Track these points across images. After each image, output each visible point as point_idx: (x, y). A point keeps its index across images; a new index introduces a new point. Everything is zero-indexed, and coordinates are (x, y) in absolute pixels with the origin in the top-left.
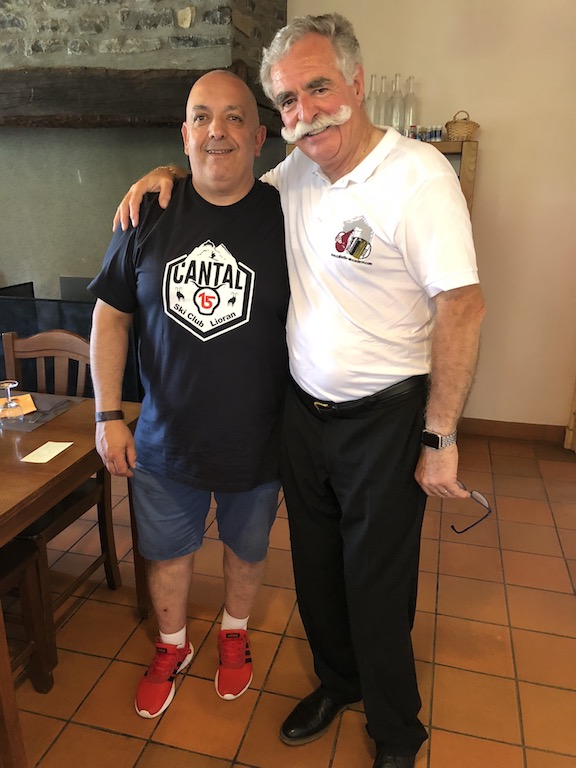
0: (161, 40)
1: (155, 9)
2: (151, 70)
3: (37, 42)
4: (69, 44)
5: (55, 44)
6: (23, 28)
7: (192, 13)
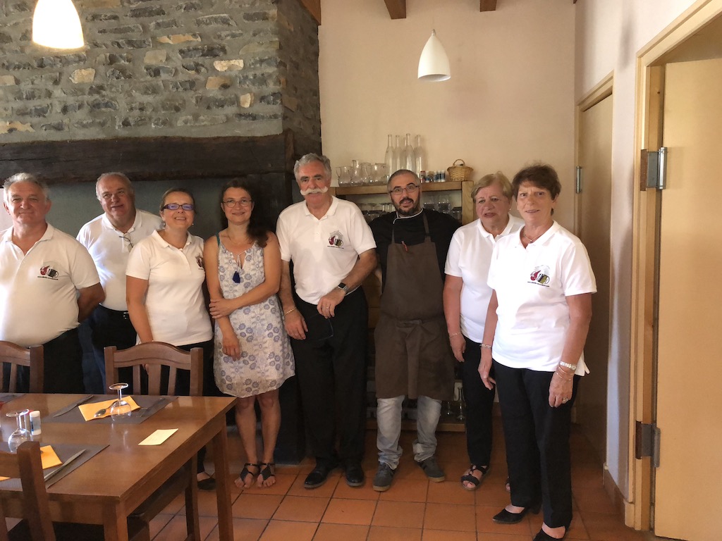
0: (227, 116)
1: (222, 95)
2: (218, 138)
3: (126, 119)
4: (153, 120)
5: (141, 120)
6: (115, 109)
7: (251, 97)
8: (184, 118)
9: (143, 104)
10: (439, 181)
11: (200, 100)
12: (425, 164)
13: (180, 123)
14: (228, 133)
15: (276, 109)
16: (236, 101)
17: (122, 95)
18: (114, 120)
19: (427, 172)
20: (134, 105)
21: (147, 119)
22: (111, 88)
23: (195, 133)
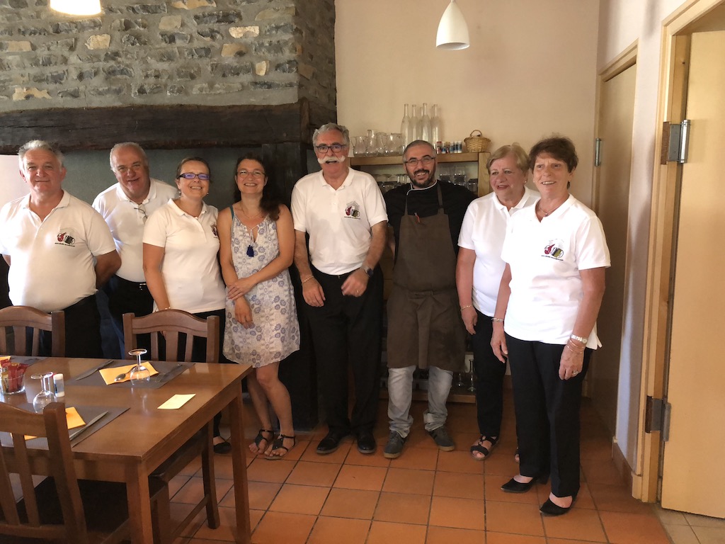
0: (242, 84)
1: (238, 62)
2: (234, 106)
3: (142, 86)
4: (168, 88)
5: (157, 87)
6: (131, 76)
7: (267, 65)
8: (199, 86)
9: (158, 71)
11: (215, 67)
12: (441, 135)
13: (195, 91)
14: (244, 102)
15: (292, 77)
16: (251, 69)
17: (137, 62)
18: (129, 87)
19: (443, 143)
20: (149, 72)
21: (163, 87)
22: (126, 55)
23: (210, 101)
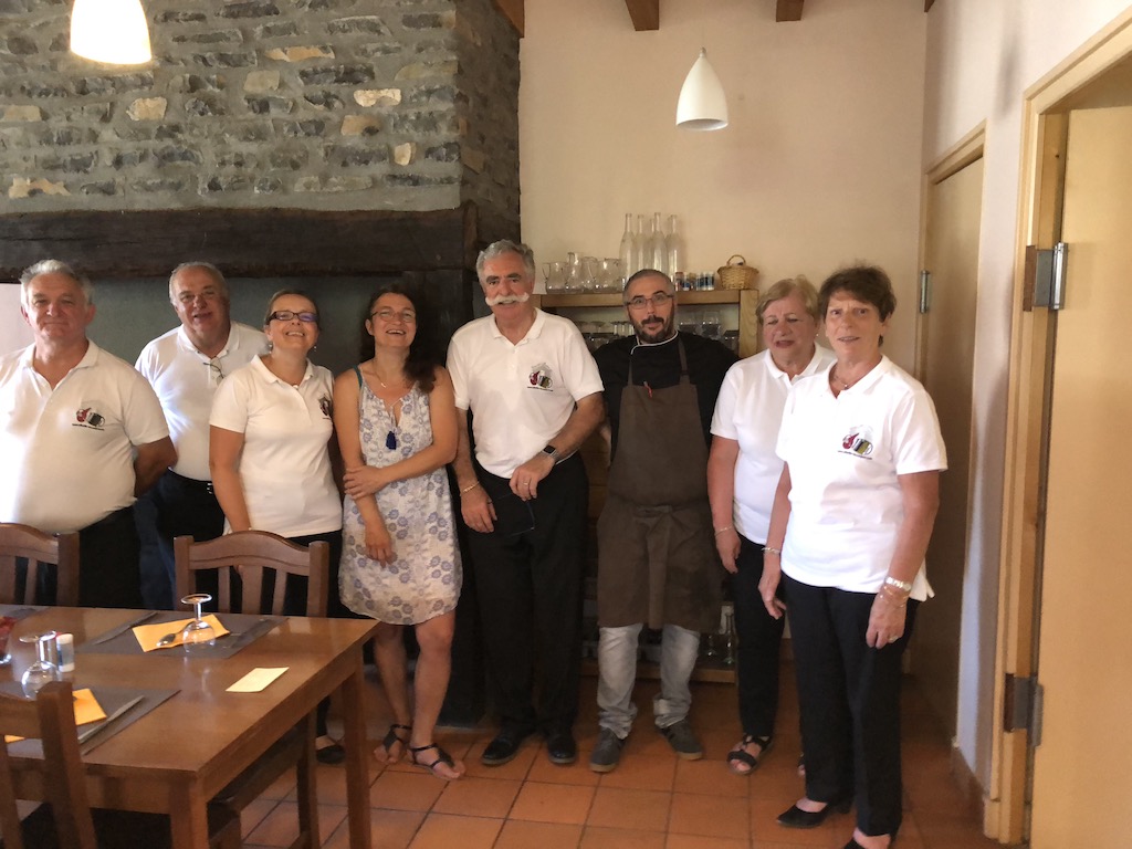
0: (373, 178)
1: (366, 144)
2: (359, 212)
3: (215, 179)
4: (256, 182)
5: (239, 181)
6: (197, 162)
7: (412, 149)
8: (305, 180)
9: (241, 156)
10: (705, 289)
11: (331, 151)
12: (682, 260)
13: (298, 188)
14: (374, 206)
15: (452, 168)
16: (388, 155)
17: (208, 140)
18: (194, 180)
19: (686, 274)
20: (227, 157)
21: (248, 180)
22: (191, 130)
23: (322, 204)
